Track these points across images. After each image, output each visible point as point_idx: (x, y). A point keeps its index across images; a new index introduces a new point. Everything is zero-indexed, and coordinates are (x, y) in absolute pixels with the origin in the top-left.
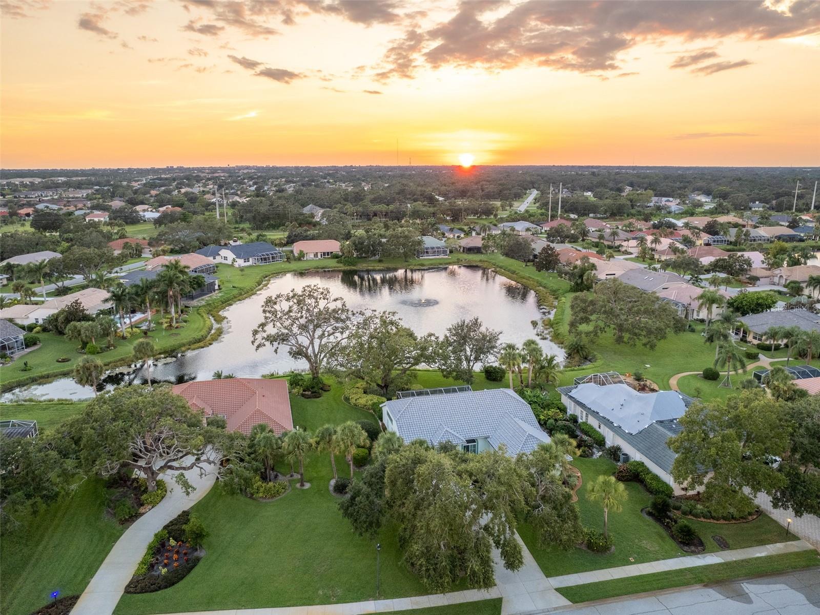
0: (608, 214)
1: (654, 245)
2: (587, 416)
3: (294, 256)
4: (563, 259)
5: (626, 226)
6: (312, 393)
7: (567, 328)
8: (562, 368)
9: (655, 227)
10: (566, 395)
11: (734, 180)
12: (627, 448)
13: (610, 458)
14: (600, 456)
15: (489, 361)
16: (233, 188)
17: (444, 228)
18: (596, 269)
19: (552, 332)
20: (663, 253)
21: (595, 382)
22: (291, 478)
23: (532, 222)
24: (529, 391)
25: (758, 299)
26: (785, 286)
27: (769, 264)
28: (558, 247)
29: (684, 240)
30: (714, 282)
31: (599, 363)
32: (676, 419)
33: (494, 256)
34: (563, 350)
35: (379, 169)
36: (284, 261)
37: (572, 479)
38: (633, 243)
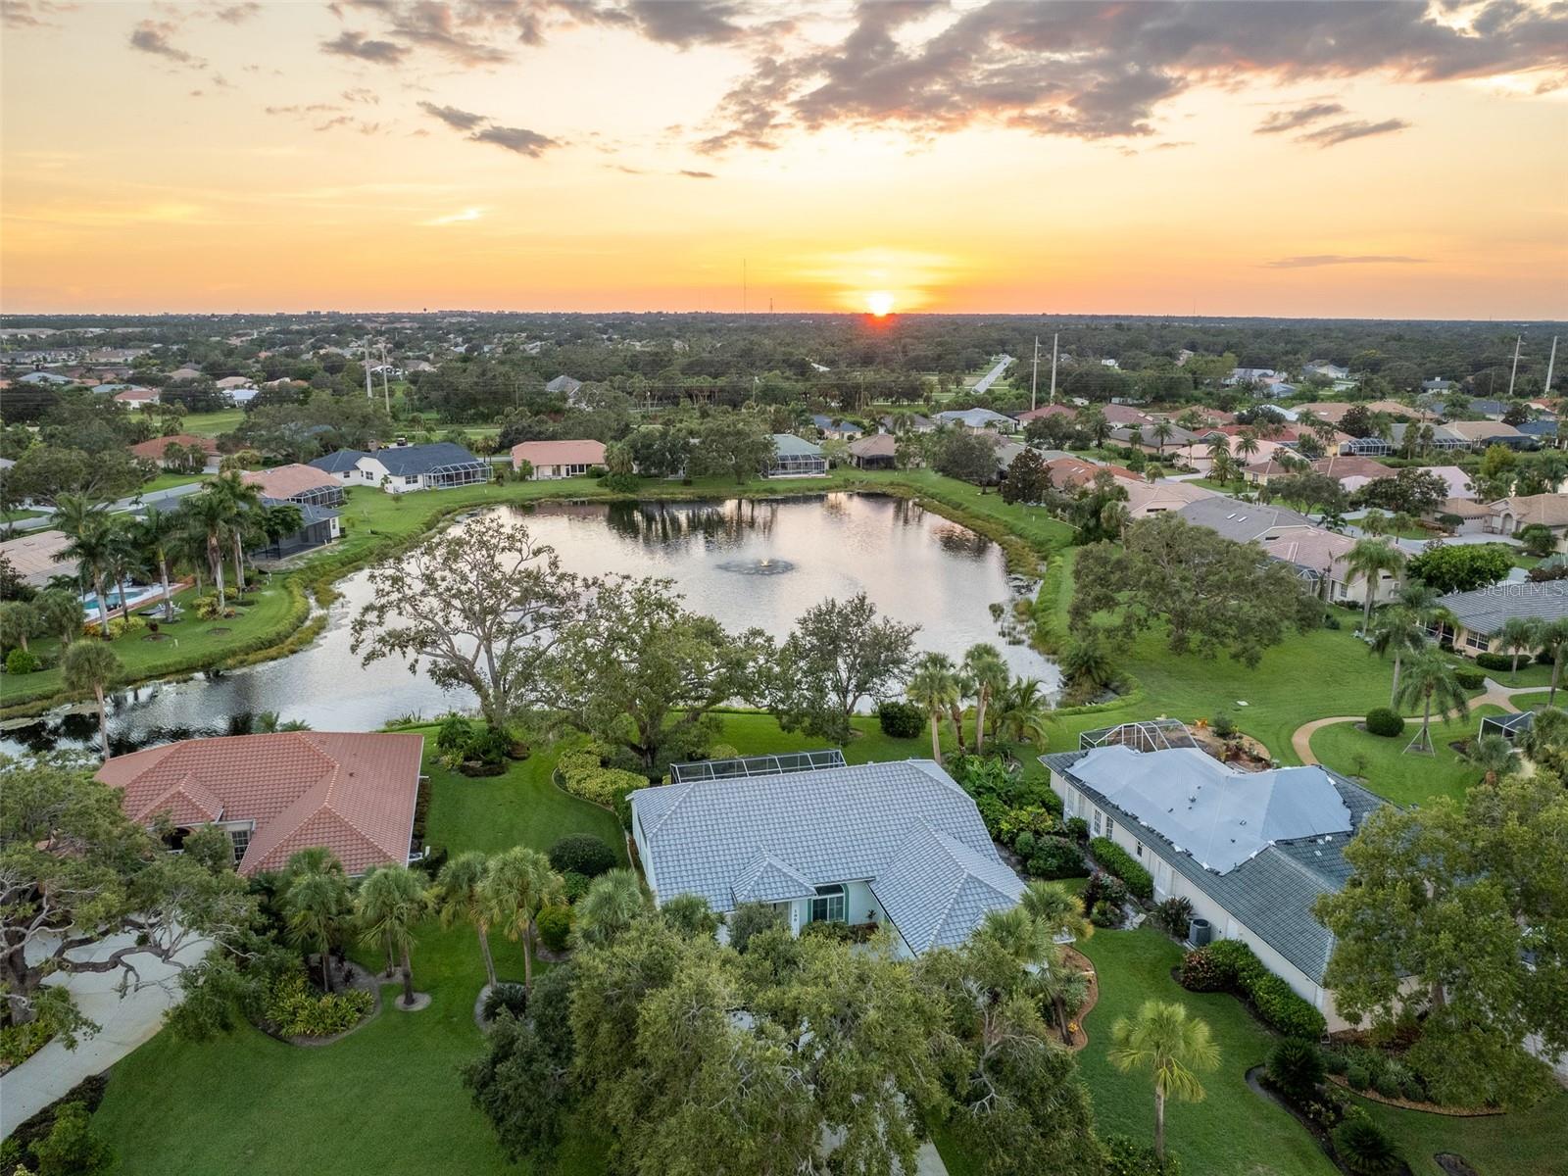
0: (1149, 399)
1: (1242, 455)
2: (1109, 824)
3: (512, 472)
4: (1058, 479)
5: (1185, 420)
6: (485, 763)
7: (1066, 619)
8: (1053, 707)
9: (1241, 420)
10: (1062, 772)
11: (1387, 340)
12: (1205, 907)
13: (1167, 930)
14: (1141, 924)
15: (890, 693)
16: (423, 349)
17: (822, 420)
18: (1126, 499)
19: (1033, 627)
20: (1260, 469)
21: (1128, 743)
22: (386, 982)
23: (1000, 411)
24: (977, 763)
25: (1473, 559)
26: (1516, 536)
27: (1480, 491)
28: (1049, 456)
29: (1303, 445)
30: (1372, 526)
31: (1136, 695)
32: (1322, 836)
33: (918, 475)
34: (1057, 668)
35: (711, 317)
36: (489, 483)
37: (1074, 986)
38: (1202, 450)
